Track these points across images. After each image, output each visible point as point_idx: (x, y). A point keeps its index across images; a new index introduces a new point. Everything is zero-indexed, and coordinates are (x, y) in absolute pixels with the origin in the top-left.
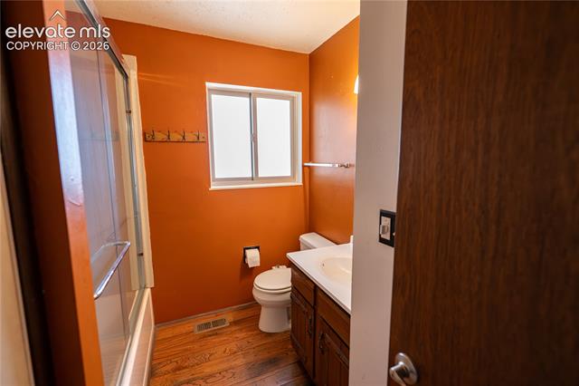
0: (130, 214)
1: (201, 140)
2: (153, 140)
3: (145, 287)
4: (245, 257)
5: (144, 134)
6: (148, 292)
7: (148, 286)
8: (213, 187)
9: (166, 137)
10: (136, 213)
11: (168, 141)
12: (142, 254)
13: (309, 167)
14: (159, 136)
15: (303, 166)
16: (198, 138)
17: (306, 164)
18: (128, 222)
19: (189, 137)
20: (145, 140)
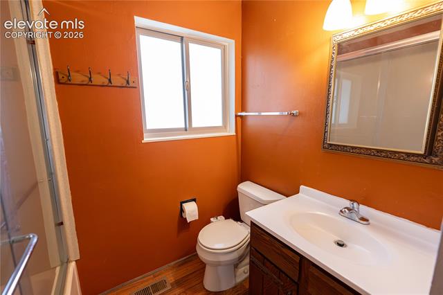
0: (42, 176)
1: (131, 84)
2: (68, 83)
3: (68, 261)
4: (182, 210)
5: (56, 74)
6: (72, 267)
7: (72, 259)
8: (146, 139)
9: (87, 79)
10: (51, 175)
11: (89, 84)
12: (62, 223)
13: (241, 116)
14: (77, 78)
15: (236, 116)
16: (128, 82)
17: (239, 114)
18: (40, 186)
19: (117, 81)
20: (57, 81)
